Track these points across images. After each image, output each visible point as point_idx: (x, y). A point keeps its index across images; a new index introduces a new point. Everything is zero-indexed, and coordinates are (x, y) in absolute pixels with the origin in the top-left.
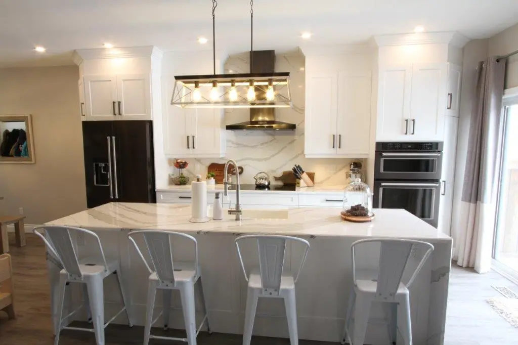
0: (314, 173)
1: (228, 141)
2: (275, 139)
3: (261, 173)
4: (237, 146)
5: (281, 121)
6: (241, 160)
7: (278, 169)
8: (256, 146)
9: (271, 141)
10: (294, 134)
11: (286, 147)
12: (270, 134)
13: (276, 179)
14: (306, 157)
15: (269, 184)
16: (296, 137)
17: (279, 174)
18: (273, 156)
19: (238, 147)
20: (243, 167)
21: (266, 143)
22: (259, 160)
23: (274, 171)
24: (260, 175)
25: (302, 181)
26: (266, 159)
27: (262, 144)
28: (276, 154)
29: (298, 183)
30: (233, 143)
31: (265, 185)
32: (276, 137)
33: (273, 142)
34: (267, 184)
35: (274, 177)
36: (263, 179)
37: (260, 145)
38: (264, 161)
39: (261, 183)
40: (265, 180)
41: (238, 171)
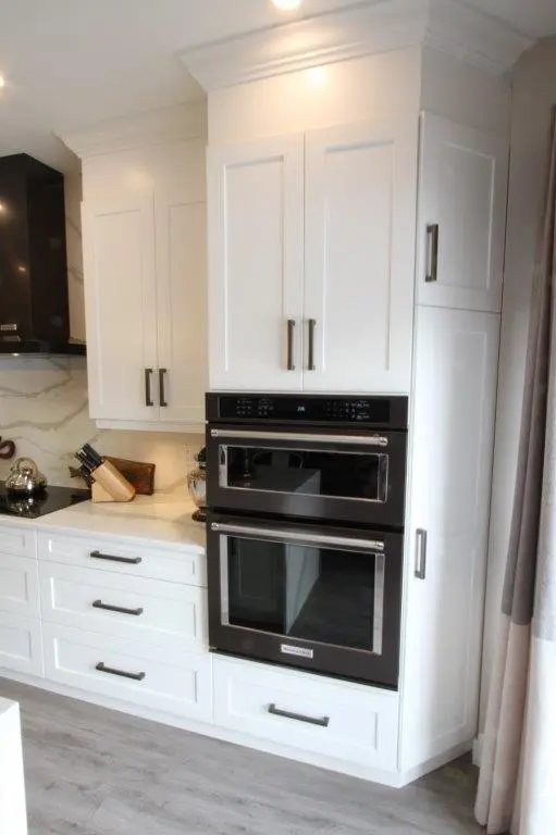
4: (2, 392)
6: (12, 426)
8: (35, 394)
9: (64, 383)
12: (62, 367)
13: (73, 474)
15: (38, 485)
18: (69, 418)
19: (4, 396)
20: (17, 443)
21: (55, 386)
22: (44, 427)
26: (57, 426)
27: (47, 390)
28: (75, 415)
31: (27, 490)
32: (73, 372)
33: (67, 386)
34: (30, 487)
35: (70, 468)
36: (24, 475)
37: (43, 394)
38: (52, 430)
39: (14, 486)
40: (29, 476)
41: (6, 450)
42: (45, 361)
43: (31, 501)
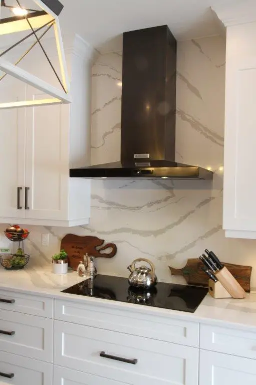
0: (251, 268)
1: (94, 197)
2: (173, 195)
3: (140, 260)
4: (107, 206)
5: (185, 163)
7: (177, 253)
8: (139, 208)
9: (166, 200)
10: (209, 187)
11: (193, 212)
12: (165, 187)
13: (174, 272)
14: (228, 235)
15: (154, 283)
16: (214, 192)
17: (180, 262)
18: (169, 227)
19: (109, 208)
21: (158, 202)
22: (146, 233)
23: (170, 257)
24: (138, 265)
25: (218, 286)
26: (157, 233)
27: (150, 204)
28: (176, 224)
29: (212, 289)
30: (101, 201)
31: (146, 286)
32: (175, 191)
33: (169, 201)
34: (149, 283)
35: (170, 268)
36: (142, 274)
37: (146, 207)
38: (152, 236)
39: (137, 281)
40: (147, 274)
41: (108, 251)
42: (150, 181)
43: (149, 294)
